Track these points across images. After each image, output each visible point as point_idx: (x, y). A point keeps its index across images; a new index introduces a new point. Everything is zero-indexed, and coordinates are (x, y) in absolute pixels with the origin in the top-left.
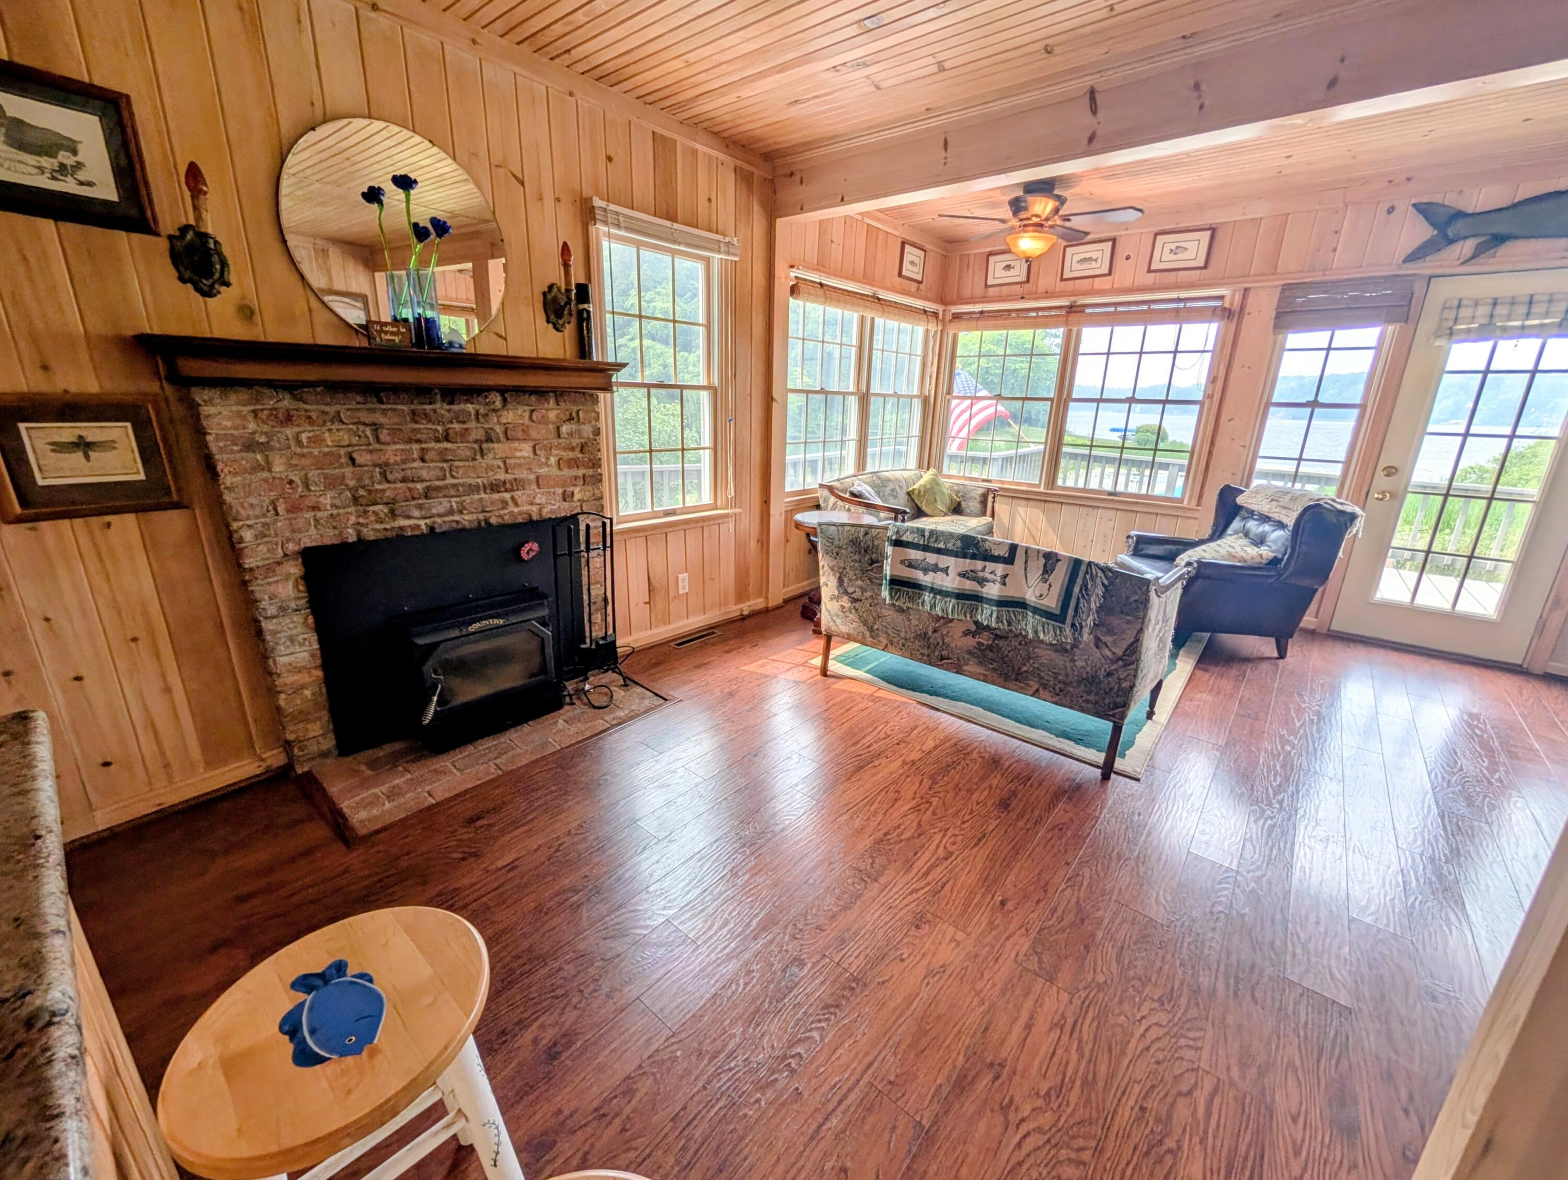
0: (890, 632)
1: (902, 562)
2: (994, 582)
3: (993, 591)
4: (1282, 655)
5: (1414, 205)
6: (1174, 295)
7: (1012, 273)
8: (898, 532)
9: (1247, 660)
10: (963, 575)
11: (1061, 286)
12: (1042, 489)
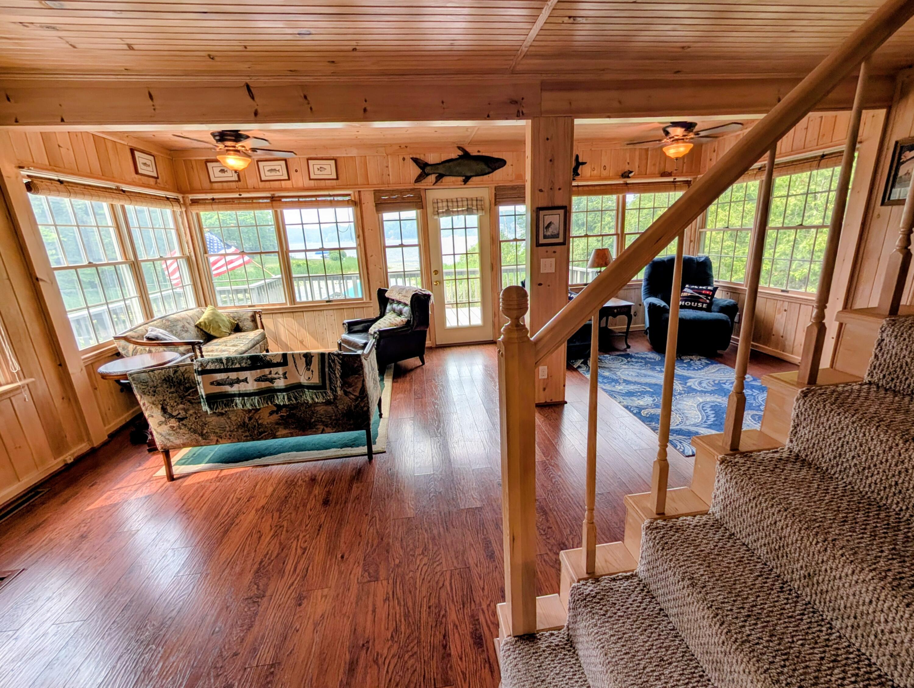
0: (217, 431)
1: (212, 384)
2: (279, 378)
3: (280, 384)
4: (423, 363)
5: (412, 158)
6: (326, 193)
7: (225, 174)
8: (202, 365)
9: (412, 370)
10: (258, 380)
11: (262, 185)
12: (288, 306)
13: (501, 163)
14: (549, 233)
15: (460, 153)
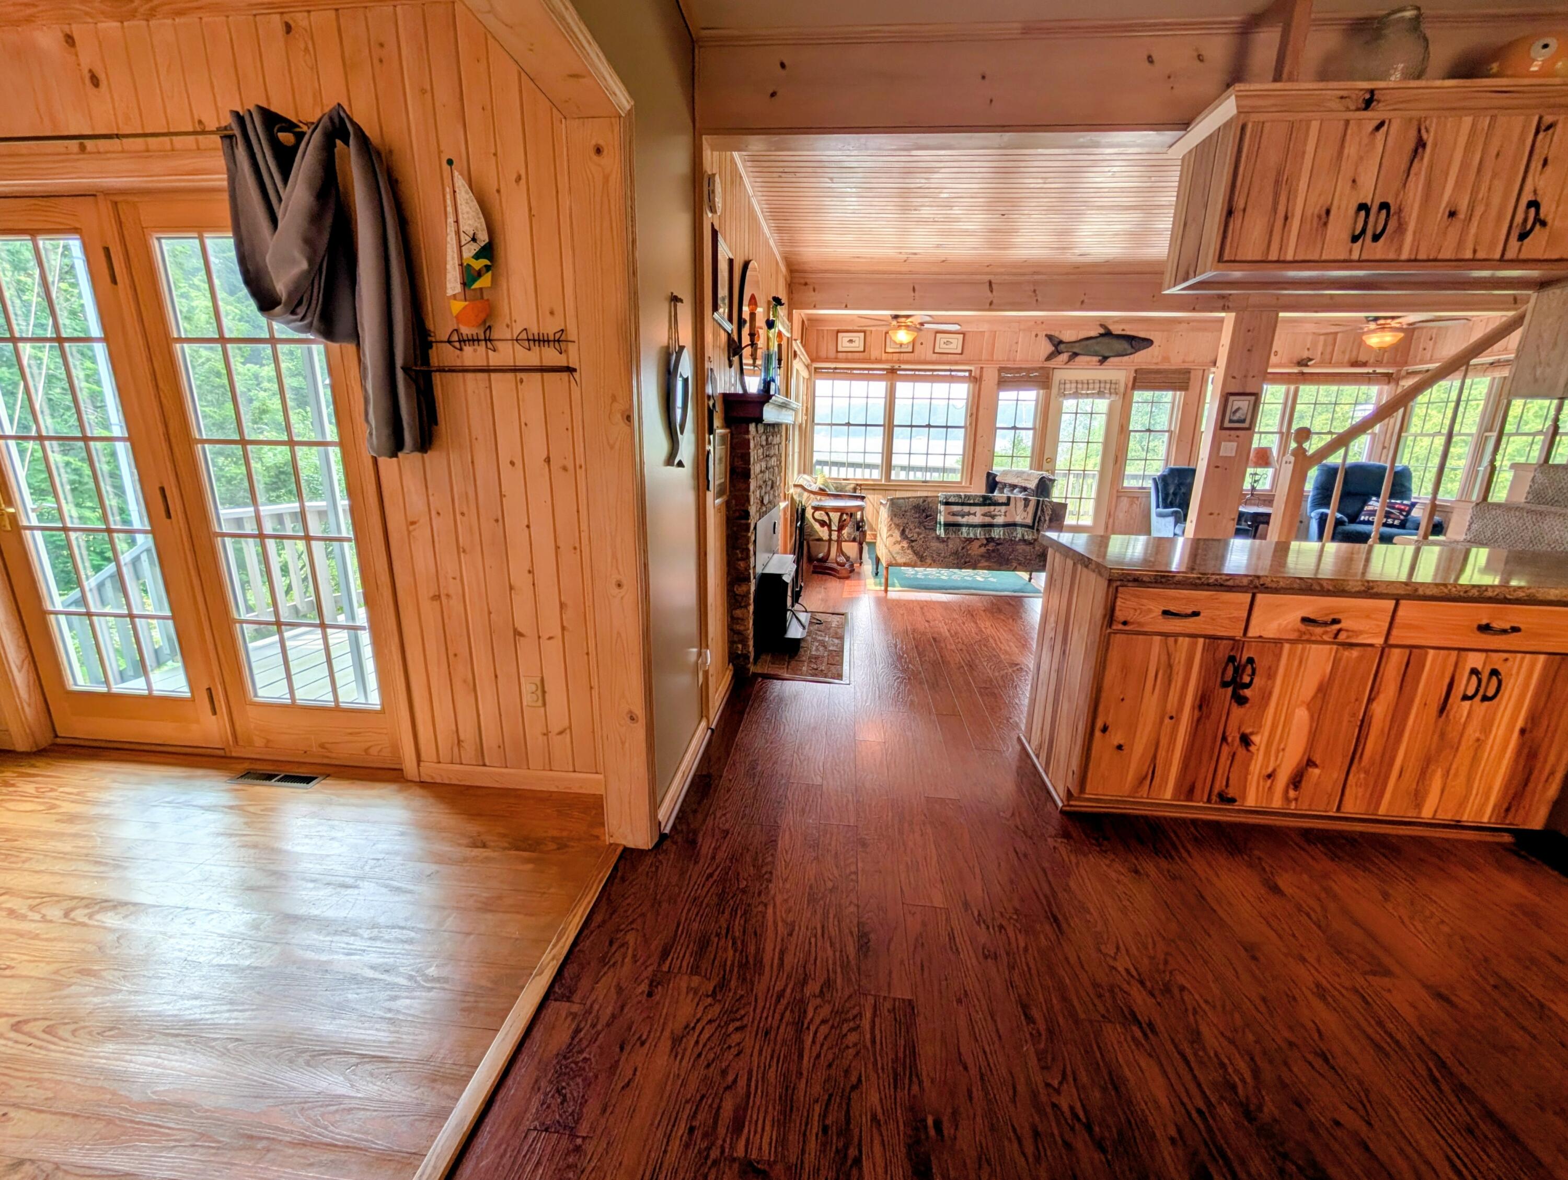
0: (933, 555)
1: (950, 513)
2: (1000, 516)
3: (1000, 520)
5: (1047, 336)
6: (948, 367)
7: (853, 345)
8: (946, 499)
10: (984, 515)
11: (884, 356)
13: (1148, 342)
14: (1235, 418)
15: (1102, 331)
